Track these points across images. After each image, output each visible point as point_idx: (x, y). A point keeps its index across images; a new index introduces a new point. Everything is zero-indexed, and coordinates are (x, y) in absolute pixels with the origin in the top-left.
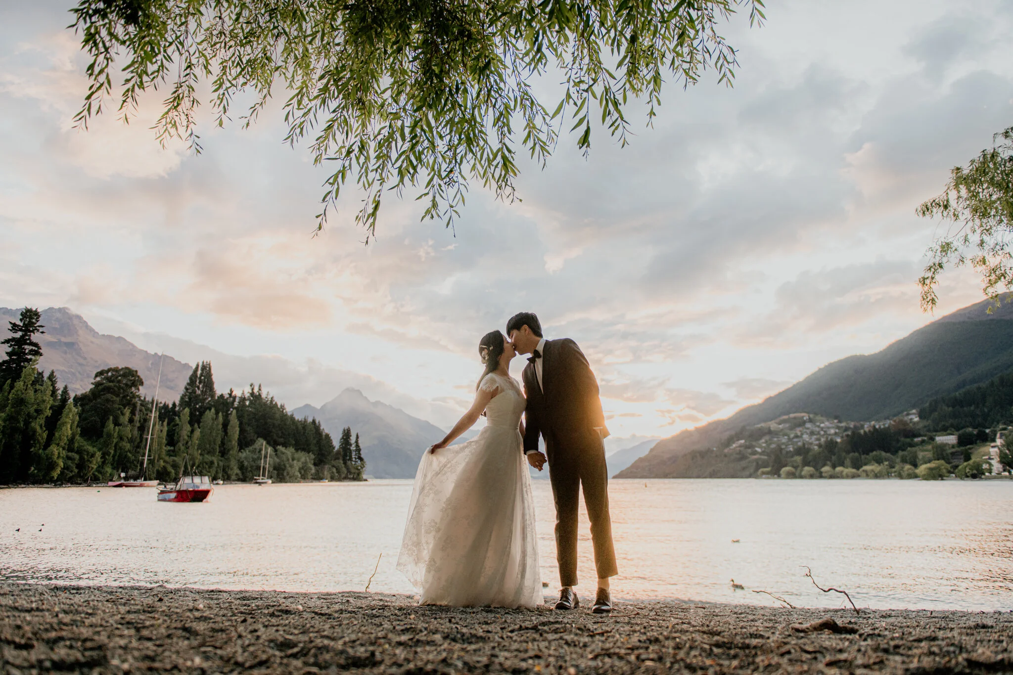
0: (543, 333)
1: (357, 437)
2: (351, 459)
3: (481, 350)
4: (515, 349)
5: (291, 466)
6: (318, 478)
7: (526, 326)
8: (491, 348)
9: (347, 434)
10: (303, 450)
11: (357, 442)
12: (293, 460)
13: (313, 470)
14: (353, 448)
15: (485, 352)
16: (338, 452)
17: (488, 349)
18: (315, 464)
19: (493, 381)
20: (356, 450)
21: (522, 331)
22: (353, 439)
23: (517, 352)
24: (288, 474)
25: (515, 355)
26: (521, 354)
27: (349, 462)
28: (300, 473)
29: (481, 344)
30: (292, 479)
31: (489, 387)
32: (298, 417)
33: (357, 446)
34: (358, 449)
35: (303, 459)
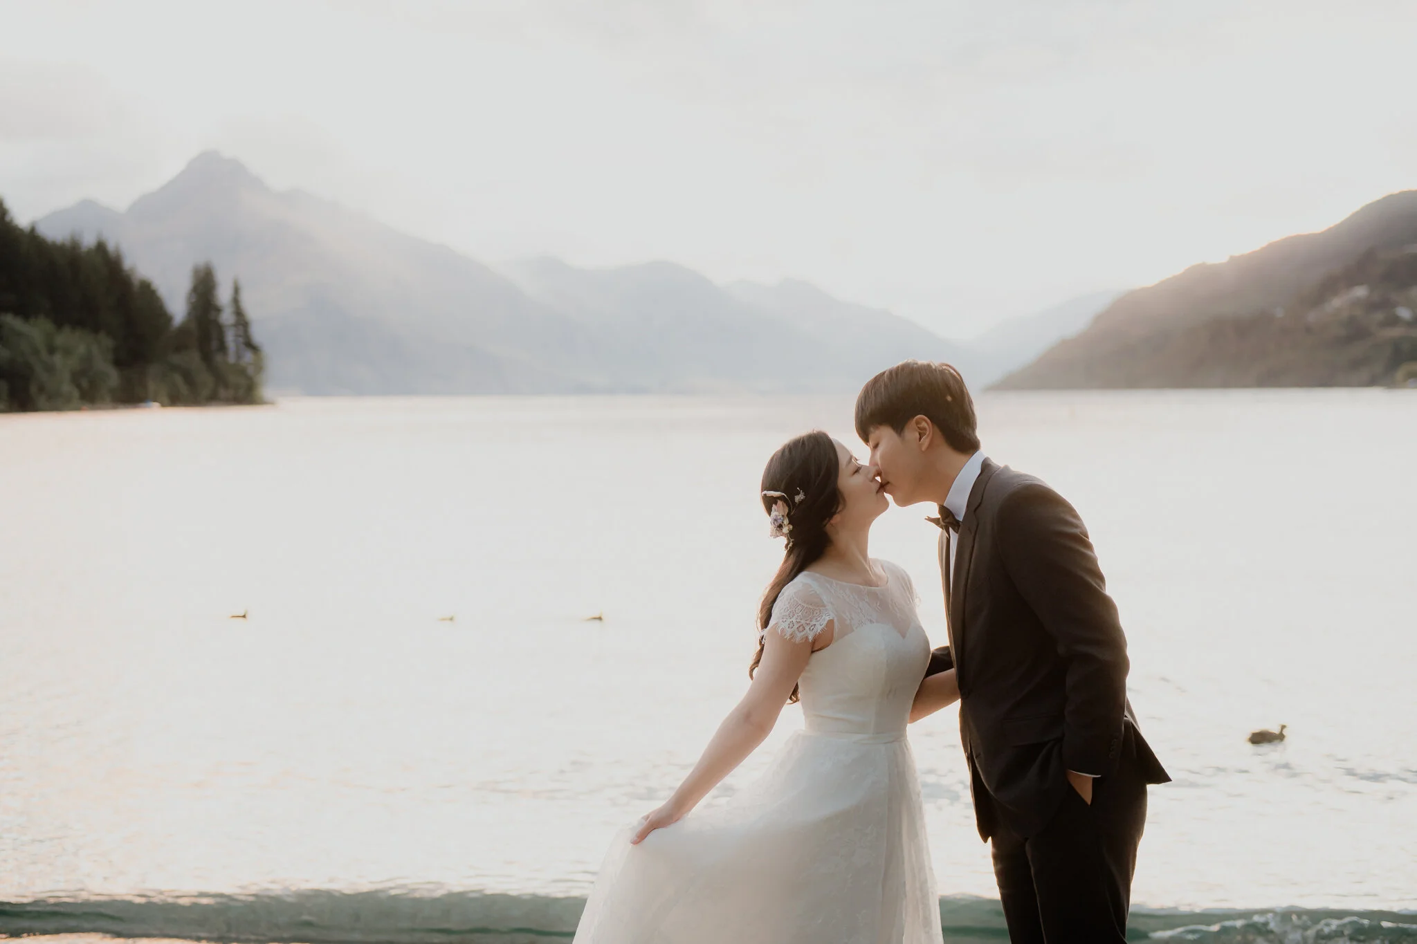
0: (980, 434)
1: (237, 290)
2: (222, 348)
3: (769, 503)
4: (883, 487)
5: (50, 369)
6: (130, 396)
7: (923, 421)
8: (798, 498)
9: (204, 286)
10: (78, 324)
11: (236, 301)
12: (52, 350)
13: (113, 377)
14: (227, 317)
15: (779, 510)
16: (183, 330)
17: (789, 502)
18: (118, 363)
19: (812, 605)
20: (236, 325)
21: (911, 434)
22: (223, 295)
23: (888, 496)
24: (41, 389)
25: (886, 505)
26: (904, 501)
27: (218, 358)
28: (79, 386)
29: (765, 488)
30: (53, 401)
31: (801, 628)
32: (54, 233)
33: (239, 313)
34: (242, 322)
35: (82, 349)
